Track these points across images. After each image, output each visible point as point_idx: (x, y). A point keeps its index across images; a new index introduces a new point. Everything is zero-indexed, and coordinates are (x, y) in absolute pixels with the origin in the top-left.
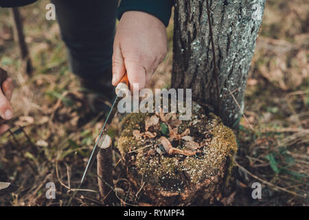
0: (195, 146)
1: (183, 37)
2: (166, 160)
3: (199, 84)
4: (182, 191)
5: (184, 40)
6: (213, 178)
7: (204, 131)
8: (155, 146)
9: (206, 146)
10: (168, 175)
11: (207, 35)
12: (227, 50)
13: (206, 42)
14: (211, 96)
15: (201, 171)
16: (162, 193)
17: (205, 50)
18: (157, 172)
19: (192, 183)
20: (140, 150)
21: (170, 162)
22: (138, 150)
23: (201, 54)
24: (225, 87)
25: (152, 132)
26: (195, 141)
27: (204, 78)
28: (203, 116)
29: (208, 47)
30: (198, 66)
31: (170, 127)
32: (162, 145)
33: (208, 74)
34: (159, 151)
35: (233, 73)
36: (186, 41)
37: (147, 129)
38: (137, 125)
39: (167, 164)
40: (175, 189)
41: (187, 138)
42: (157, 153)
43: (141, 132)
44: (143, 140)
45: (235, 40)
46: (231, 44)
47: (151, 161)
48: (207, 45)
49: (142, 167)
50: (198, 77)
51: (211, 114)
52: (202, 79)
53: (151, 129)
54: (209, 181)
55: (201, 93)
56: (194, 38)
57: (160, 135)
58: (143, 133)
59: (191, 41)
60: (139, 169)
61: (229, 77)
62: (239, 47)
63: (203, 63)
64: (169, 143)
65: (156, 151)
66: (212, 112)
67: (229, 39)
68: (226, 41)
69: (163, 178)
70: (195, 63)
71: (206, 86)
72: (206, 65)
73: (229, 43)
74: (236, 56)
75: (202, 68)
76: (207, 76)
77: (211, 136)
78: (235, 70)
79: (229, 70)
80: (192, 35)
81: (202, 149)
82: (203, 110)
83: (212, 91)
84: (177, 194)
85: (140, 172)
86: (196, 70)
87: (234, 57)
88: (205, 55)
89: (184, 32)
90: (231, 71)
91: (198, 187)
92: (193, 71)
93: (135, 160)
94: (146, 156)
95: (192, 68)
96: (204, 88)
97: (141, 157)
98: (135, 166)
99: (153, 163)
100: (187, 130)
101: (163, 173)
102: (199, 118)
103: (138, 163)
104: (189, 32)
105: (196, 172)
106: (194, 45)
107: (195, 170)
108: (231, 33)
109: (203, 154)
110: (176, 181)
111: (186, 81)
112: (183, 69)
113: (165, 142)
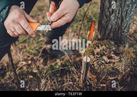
0: (117, 58)
2: (107, 65)
3: (112, 33)
4: (118, 76)
5: (107, 15)
6: (128, 69)
7: (118, 52)
8: (101, 60)
9: (122, 57)
10: (110, 71)
11: (118, 11)
12: (125, 17)
13: (117, 15)
14: (117, 37)
15: (123, 67)
16: (110, 78)
17: (116, 18)
18: (105, 70)
20: (95, 63)
21: (109, 66)
23: (114, 20)
24: (123, 33)
25: (98, 55)
26: (116, 55)
28: (116, 46)
29: (118, 17)
30: (112, 25)
31: (104, 52)
32: (104, 59)
33: (117, 28)
35: (127, 26)
36: (108, 15)
37: (96, 54)
38: (91, 53)
40: (115, 76)
41: (113, 55)
44: (95, 59)
45: (129, 12)
46: (128, 14)
47: (101, 66)
48: (117, 16)
49: (98, 69)
50: (112, 30)
51: (119, 44)
52: (114, 31)
54: (127, 71)
55: (113, 37)
56: (112, 13)
57: (102, 56)
58: (94, 56)
59: (110, 15)
61: (125, 28)
62: (130, 15)
63: (115, 24)
64: (107, 58)
65: (102, 62)
67: (127, 12)
69: (109, 72)
72: (116, 24)
73: (126, 14)
75: (114, 26)
77: (122, 53)
78: (127, 25)
79: (125, 26)
81: (120, 59)
82: (115, 44)
84: (116, 78)
85: (98, 71)
86: (112, 27)
87: (128, 20)
88: (116, 20)
89: (108, 12)
90: (126, 26)
91: (124, 74)
93: (94, 67)
94: (98, 65)
95: (110, 27)
96: (114, 34)
97: (96, 65)
99: (102, 67)
100: (112, 52)
101: (108, 70)
102: (115, 47)
103: (96, 68)
104: (110, 11)
106: (112, 17)
107: (121, 67)
108: (128, 10)
109: (122, 61)
110: (114, 73)
111: (107, 32)
112: (106, 28)
113: (105, 58)
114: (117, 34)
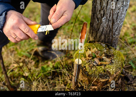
0: (108, 60)
1: (98, 16)
2: (99, 67)
3: (104, 35)
4: (109, 78)
5: (99, 18)
6: (119, 71)
7: (110, 54)
8: (92, 62)
9: (113, 59)
10: (101, 73)
11: (109, 14)
12: (116, 20)
13: (108, 17)
14: (108, 40)
15: (114, 69)
16: (101, 80)
17: (108, 20)
18: (97, 73)
19: (112, 74)
21: (101, 68)
22: (86, 65)
23: (106, 23)
24: (114, 35)
25: (90, 57)
26: (108, 58)
27: (106, 32)
28: (107, 48)
30: (104, 28)
31: (96, 54)
32: (95, 62)
33: (108, 31)
34: (95, 64)
35: (118, 29)
37: (87, 56)
38: (82, 56)
39: (100, 69)
40: (106, 78)
41: (104, 57)
42: (94, 65)
43: (85, 58)
44: (86, 61)
45: (120, 15)
46: (118, 17)
47: (93, 69)
48: (109, 18)
49: (90, 71)
50: (104, 33)
51: (110, 47)
53: (89, 56)
54: (118, 73)
55: (104, 39)
56: (104, 16)
57: (93, 58)
59: (102, 17)
60: (89, 72)
61: (116, 31)
62: (121, 18)
63: (106, 26)
64: (98, 60)
66: (110, 46)
67: (117, 15)
68: (116, 16)
69: (100, 74)
70: (103, 27)
71: (107, 36)
72: (107, 27)
73: (117, 17)
74: (120, 22)
75: (105, 29)
76: (107, 32)
77: (113, 55)
78: (118, 28)
79: (116, 28)
80: (102, 15)
81: (111, 61)
82: (106, 46)
83: (109, 38)
84: (107, 80)
85: (90, 74)
87: (119, 22)
88: (107, 23)
89: (99, 14)
91: (115, 76)
92: (102, 30)
93: (86, 69)
94: (90, 67)
95: (101, 29)
96: (105, 37)
97: (88, 68)
98: (86, 72)
99: (94, 69)
100: (103, 54)
101: (99, 73)
102: (106, 49)
103: (88, 70)
104: (101, 14)
105: (112, 70)
106: (103, 19)
107: (112, 69)
108: (118, 12)
109: (113, 63)
110: (105, 75)
111: (98, 35)
112: (97, 30)
113: (96, 60)
114: (108, 36)
